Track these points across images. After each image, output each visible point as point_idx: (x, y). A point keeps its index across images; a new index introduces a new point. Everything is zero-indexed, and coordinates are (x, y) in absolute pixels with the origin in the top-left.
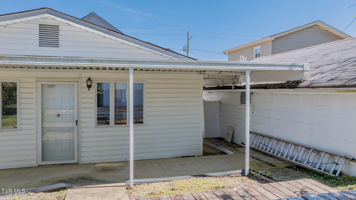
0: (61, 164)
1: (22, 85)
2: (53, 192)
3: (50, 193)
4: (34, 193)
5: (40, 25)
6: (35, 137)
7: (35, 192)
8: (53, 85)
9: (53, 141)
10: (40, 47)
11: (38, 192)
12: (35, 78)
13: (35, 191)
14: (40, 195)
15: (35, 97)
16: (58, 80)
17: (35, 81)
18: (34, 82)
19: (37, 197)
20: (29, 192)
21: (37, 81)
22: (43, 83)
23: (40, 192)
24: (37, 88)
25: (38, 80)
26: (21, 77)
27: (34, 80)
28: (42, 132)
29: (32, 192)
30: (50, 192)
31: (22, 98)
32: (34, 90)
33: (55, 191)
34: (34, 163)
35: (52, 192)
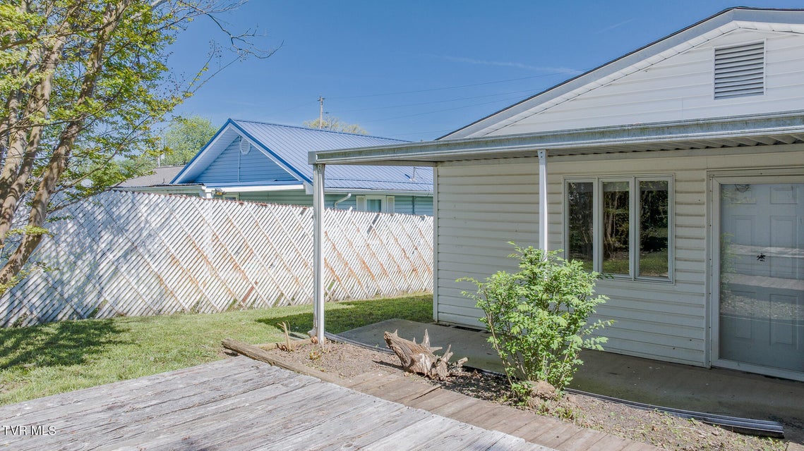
0: (767, 376)
1: (680, 186)
2: (749, 435)
3: (740, 436)
4: (704, 423)
5: (716, 50)
6: (703, 301)
7: (705, 421)
8: (748, 185)
9: (748, 317)
10: (717, 101)
11: (711, 425)
12: (705, 171)
13: (705, 419)
14: (717, 433)
15: (705, 212)
16: (762, 171)
17: (705, 177)
18: (703, 180)
19: (709, 434)
20: (693, 417)
21: (711, 177)
22: (724, 181)
23: (716, 425)
24: (710, 191)
25: (712, 174)
26: (678, 170)
27: (704, 175)
28: (721, 293)
29: (700, 419)
30: (741, 433)
31: (679, 215)
32: (704, 198)
33: (754, 435)
34: (700, 360)
35: (745, 434)
